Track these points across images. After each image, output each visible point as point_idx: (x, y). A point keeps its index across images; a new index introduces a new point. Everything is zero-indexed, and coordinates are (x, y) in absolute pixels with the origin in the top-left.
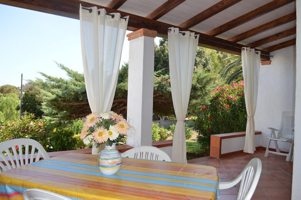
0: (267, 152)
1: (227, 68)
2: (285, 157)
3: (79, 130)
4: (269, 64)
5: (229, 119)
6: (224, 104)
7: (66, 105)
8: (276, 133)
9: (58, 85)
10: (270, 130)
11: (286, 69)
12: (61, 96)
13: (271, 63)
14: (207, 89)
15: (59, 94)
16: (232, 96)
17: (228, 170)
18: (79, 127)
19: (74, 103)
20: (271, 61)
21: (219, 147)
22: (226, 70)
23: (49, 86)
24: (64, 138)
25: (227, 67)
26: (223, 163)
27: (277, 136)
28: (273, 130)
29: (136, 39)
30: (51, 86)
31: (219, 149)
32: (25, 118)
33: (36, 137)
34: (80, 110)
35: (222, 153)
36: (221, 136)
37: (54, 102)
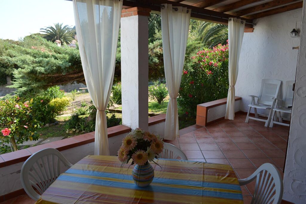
0: (248, 118)
1: (203, 26)
2: (265, 123)
3: (53, 95)
4: (251, 32)
5: (211, 84)
6: (206, 70)
7: (44, 77)
8: (256, 99)
9: (39, 61)
10: (251, 97)
11: (268, 38)
12: (44, 73)
13: (254, 31)
14: (191, 56)
15: (42, 71)
16: (214, 62)
17: (217, 140)
18: (52, 91)
19: (54, 75)
20: (254, 29)
21: (205, 116)
22: (202, 27)
23: (29, 63)
24: (42, 108)
25: (203, 24)
26: (210, 132)
27: (256, 103)
28: (253, 97)
29: (129, 17)
30: (31, 62)
31: (205, 118)
32: (11, 102)
33: (24, 119)
34: (57, 79)
35: (208, 121)
36: (206, 106)
37: (31, 75)
